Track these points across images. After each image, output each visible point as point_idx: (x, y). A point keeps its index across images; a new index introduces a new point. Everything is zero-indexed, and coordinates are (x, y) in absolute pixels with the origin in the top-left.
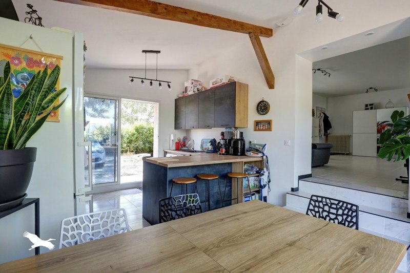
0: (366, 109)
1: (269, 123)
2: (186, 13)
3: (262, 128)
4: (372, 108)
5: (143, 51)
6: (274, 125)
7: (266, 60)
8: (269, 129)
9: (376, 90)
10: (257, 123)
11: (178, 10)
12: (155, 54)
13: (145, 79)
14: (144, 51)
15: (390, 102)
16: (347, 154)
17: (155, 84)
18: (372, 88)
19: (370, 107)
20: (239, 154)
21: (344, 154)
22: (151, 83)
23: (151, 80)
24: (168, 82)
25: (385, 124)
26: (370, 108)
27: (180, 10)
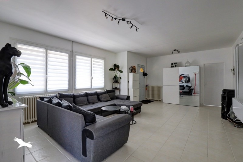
0: (172, 67)
4: (176, 66)
9: (179, 52)
15: (188, 62)
16: (159, 101)
18: (176, 50)
19: (174, 65)
21: (158, 100)
25: (182, 76)
26: (174, 67)
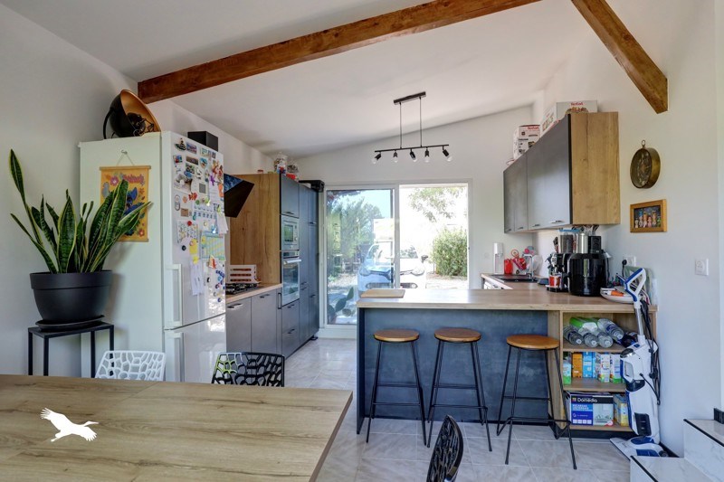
1: (657, 208)
2: (376, 24)
3: (645, 223)
5: (395, 102)
6: (671, 215)
7: (628, 38)
8: (658, 227)
10: (637, 210)
11: (360, 25)
12: (417, 101)
13: (401, 149)
14: (398, 101)
17: (420, 153)
20: (586, 290)
22: (412, 153)
23: (411, 149)
24: (443, 146)
27: (365, 24)
